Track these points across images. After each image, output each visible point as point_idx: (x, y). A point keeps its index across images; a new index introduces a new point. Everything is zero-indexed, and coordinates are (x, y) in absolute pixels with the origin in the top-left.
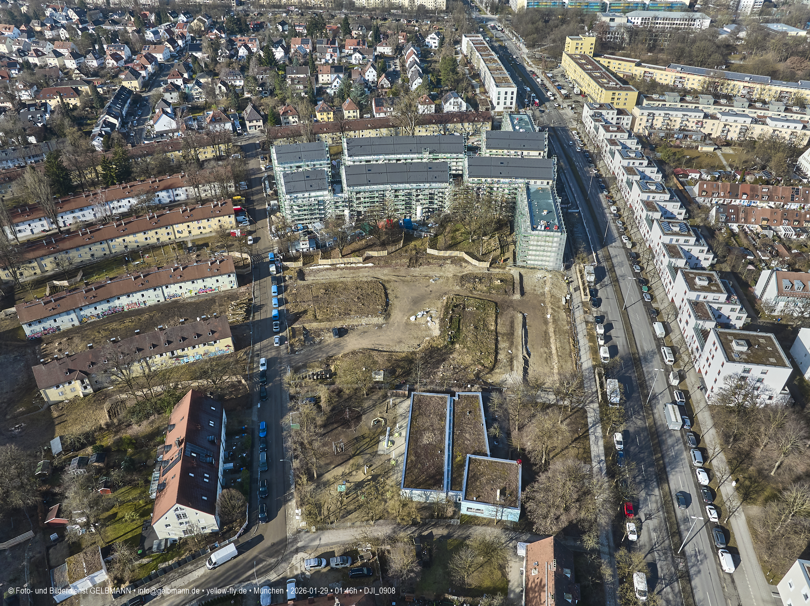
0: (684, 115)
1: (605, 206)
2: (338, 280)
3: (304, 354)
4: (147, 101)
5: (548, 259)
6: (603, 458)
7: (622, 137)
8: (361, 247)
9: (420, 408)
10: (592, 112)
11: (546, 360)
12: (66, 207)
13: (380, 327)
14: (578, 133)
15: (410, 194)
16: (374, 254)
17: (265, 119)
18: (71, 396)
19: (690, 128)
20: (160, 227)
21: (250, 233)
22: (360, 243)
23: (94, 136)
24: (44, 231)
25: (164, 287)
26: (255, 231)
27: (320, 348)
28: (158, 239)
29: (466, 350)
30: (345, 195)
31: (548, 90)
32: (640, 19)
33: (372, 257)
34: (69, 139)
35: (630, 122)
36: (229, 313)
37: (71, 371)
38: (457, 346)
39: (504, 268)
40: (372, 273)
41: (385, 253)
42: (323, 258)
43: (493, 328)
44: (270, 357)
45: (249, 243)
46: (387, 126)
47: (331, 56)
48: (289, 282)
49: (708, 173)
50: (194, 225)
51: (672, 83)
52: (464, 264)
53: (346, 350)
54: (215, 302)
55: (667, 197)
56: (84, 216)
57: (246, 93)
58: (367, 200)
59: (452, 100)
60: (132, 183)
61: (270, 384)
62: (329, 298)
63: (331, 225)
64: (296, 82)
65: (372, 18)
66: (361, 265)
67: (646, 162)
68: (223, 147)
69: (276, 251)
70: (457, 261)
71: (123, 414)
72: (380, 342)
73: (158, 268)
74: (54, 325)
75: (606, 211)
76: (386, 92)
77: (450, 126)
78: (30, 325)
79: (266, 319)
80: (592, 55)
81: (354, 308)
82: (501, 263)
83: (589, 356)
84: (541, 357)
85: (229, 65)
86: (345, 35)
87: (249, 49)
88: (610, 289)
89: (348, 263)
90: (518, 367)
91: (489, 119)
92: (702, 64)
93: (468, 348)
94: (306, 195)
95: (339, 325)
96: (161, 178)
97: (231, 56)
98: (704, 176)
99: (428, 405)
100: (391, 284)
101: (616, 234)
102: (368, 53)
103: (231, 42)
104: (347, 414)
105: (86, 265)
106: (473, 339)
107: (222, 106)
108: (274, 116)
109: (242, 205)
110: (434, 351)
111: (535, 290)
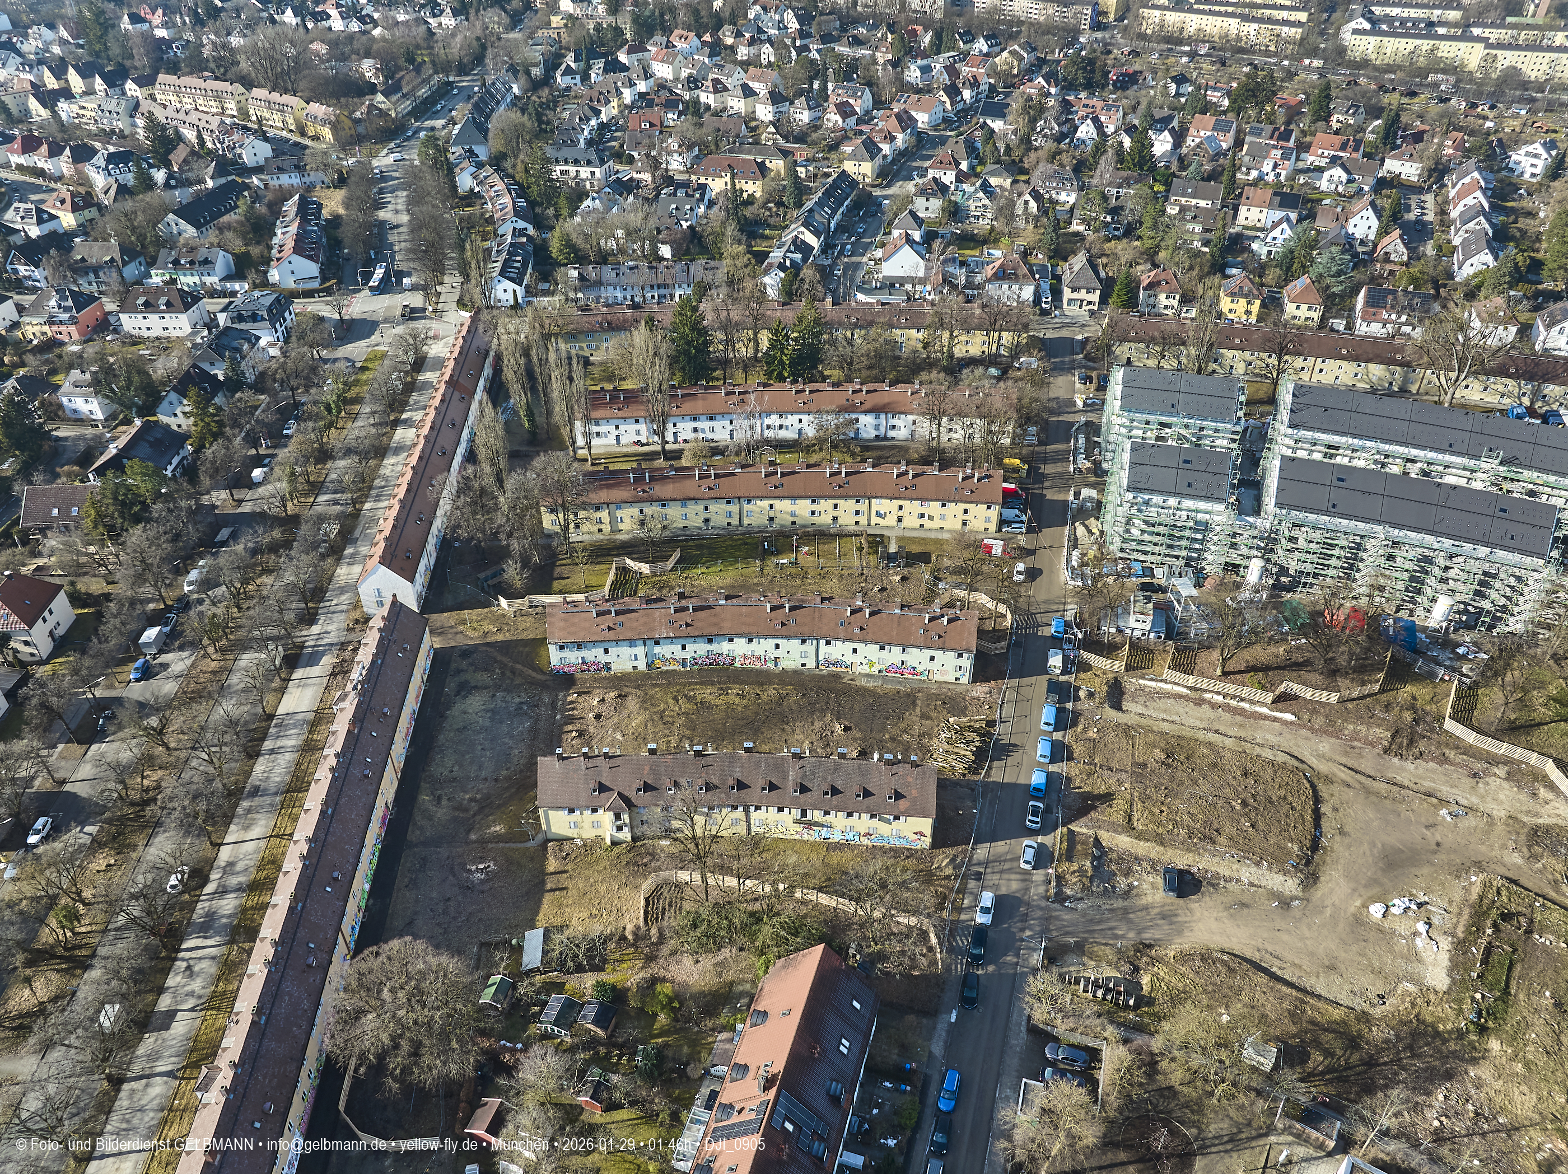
2: (1200, 735)
3: (1084, 914)
4: (880, 205)
8: (1274, 662)
12: (688, 407)
13: (1285, 903)
15: (1428, 560)
16: (1309, 693)
17: (1107, 287)
18: (589, 834)
20: (846, 497)
21: (1023, 554)
22: (1272, 649)
23: (771, 265)
24: (637, 443)
25: (822, 642)
26: (1033, 552)
27: (1126, 911)
28: (835, 519)
29: (1519, 1067)
30: (1263, 523)
33: (1296, 698)
34: (725, 265)
36: (938, 745)
37: (603, 788)
38: (1494, 1045)
40: (1287, 741)
41: (1334, 698)
42: (1177, 666)
44: (1003, 891)
45: (1019, 578)
46: (1388, 361)
47: (1276, 166)
48: (1084, 705)
50: (913, 507)
52: (1543, 792)
53: (1188, 942)
54: (914, 704)
56: (712, 429)
57: (1075, 222)
58: (1314, 547)
60: (816, 386)
61: (991, 968)
62: (1172, 779)
63: (1209, 584)
64: (1189, 215)
65: (1381, 87)
66: (1264, 710)
68: (1007, 337)
69: (1069, 616)
70: (1525, 778)
71: (671, 921)
72: (1279, 951)
73: (823, 599)
74: (603, 659)
76: (1392, 273)
77: (1552, 390)
78: (562, 648)
79: (1015, 786)
81: (1229, 829)
85: (1053, 156)
86: (1314, 122)
87: (1099, 127)
89: (1234, 697)
93: (1527, 1065)
94: (1172, 501)
95: (1182, 860)
96: (871, 386)
97: (1059, 138)
100: (1335, 789)
102: (1363, 171)
103: (1066, 106)
104: (1161, 1140)
105: (690, 538)
106: (1548, 1042)
107: (1021, 243)
108: (1127, 285)
109: (1019, 482)
110: (1425, 1034)
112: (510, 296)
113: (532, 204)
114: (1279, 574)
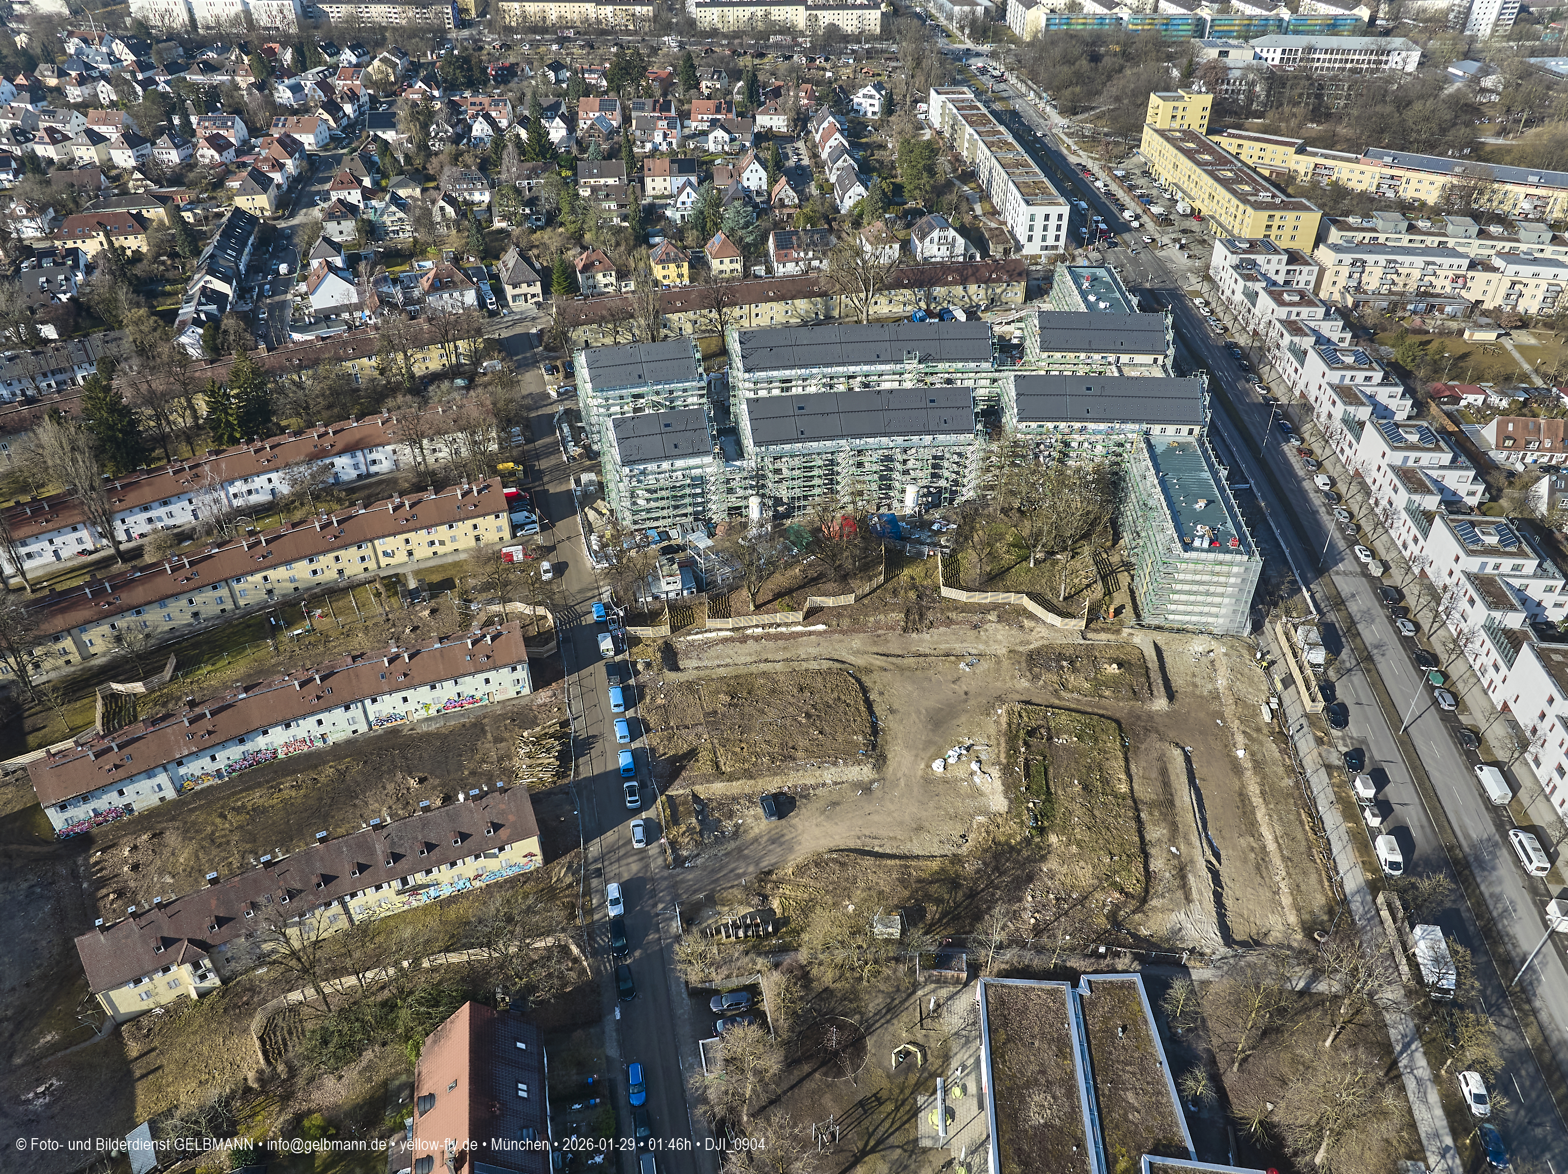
0: (1428, 263)
1: (1301, 473)
2: (753, 668)
3: (704, 868)
4: (289, 238)
5: (1214, 610)
6: (1448, 1141)
7: (1312, 315)
8: (795, 583)
9: (1006, 1022)
10: (1234, 259)
11: (1258, 868)
12: (133, 497)
13: (867, 788)
14: (1207, 304)
15: (889, 459)
16: (829, 602)
17: (545, 277)
18: (167, 997)
19: (1438, 290)
20: (345, 546)
21: (546, 551)
22: (790, 573)
23: (183, 323)
24: (83, 552)
25: (368, 702)
26: (553, 548)
27: (740, 849)
29: (1074, 849)
30: (749, 463)
31: (1123, 208)
32: (1279, 51)
33: (821, 609)
34: (129, 334)
35: (1313, 279)
36: (520, 763)
37: (168, 942)
38: (1053, 839)
39: (1118, 632)
40: (826, 649)
41: (848, 599)
42: (715, 614)
43: (1123, 788)
44: (626, 877)
45: (547, 577)
46: (809, 295)
47: (665, 136)
48: (645, 677)
49: (1503, 394)
50: (419, 538)
51: (1373, 189)
52: (1027, 623)
53: (800, 855)
54: (483, 731)
56: (170, 515)
57: (496, 219)
58: (796, 473)
59: (935, 234)
60: (276, 440)
61: (637, 953)
62: (742, 716)
63: (720, 531)
64: (602, 194)
65: (734, 52)
66: (799, 628)
67: (1378, 376)
68: (462, 345)
69: (606, 598)
70: (1011, 616)
71: (296, 1049)
72: (874, 831)
73: (354, 658)
74: (119, 802)
75: (1307, 485)
76: (789, 216)
77: (939, 291)
79: (606, 774)
80: (1204, 130)
82: (1111, 619)
83: (1353, 860)
84: (1245, 861)
85: (455, 158)
86: (687, 90)
87: (492, 123)
88: (1358, 679)
89: (771, 625)
90: (1201, 894)
91: (1020, 274)
92: (1430, 146)
93: (1079, 845)
94: (666, 465)
95: (772, 785)
96: (337, 426)
97: (456, 139)
98: (1494, 399)
99: (1023, 1012)
100: (875, 676)
101: (1341, 544)
102: (741, 129)
103: (454, 108)
104: (833, 1038)
105: (182, 639)
106: (1087, 819)
107: (449, 249)
108: (564, 272)
109: (518, 483)
110: (1003, 852)
111: (1195, 686)
114: (775, 505)
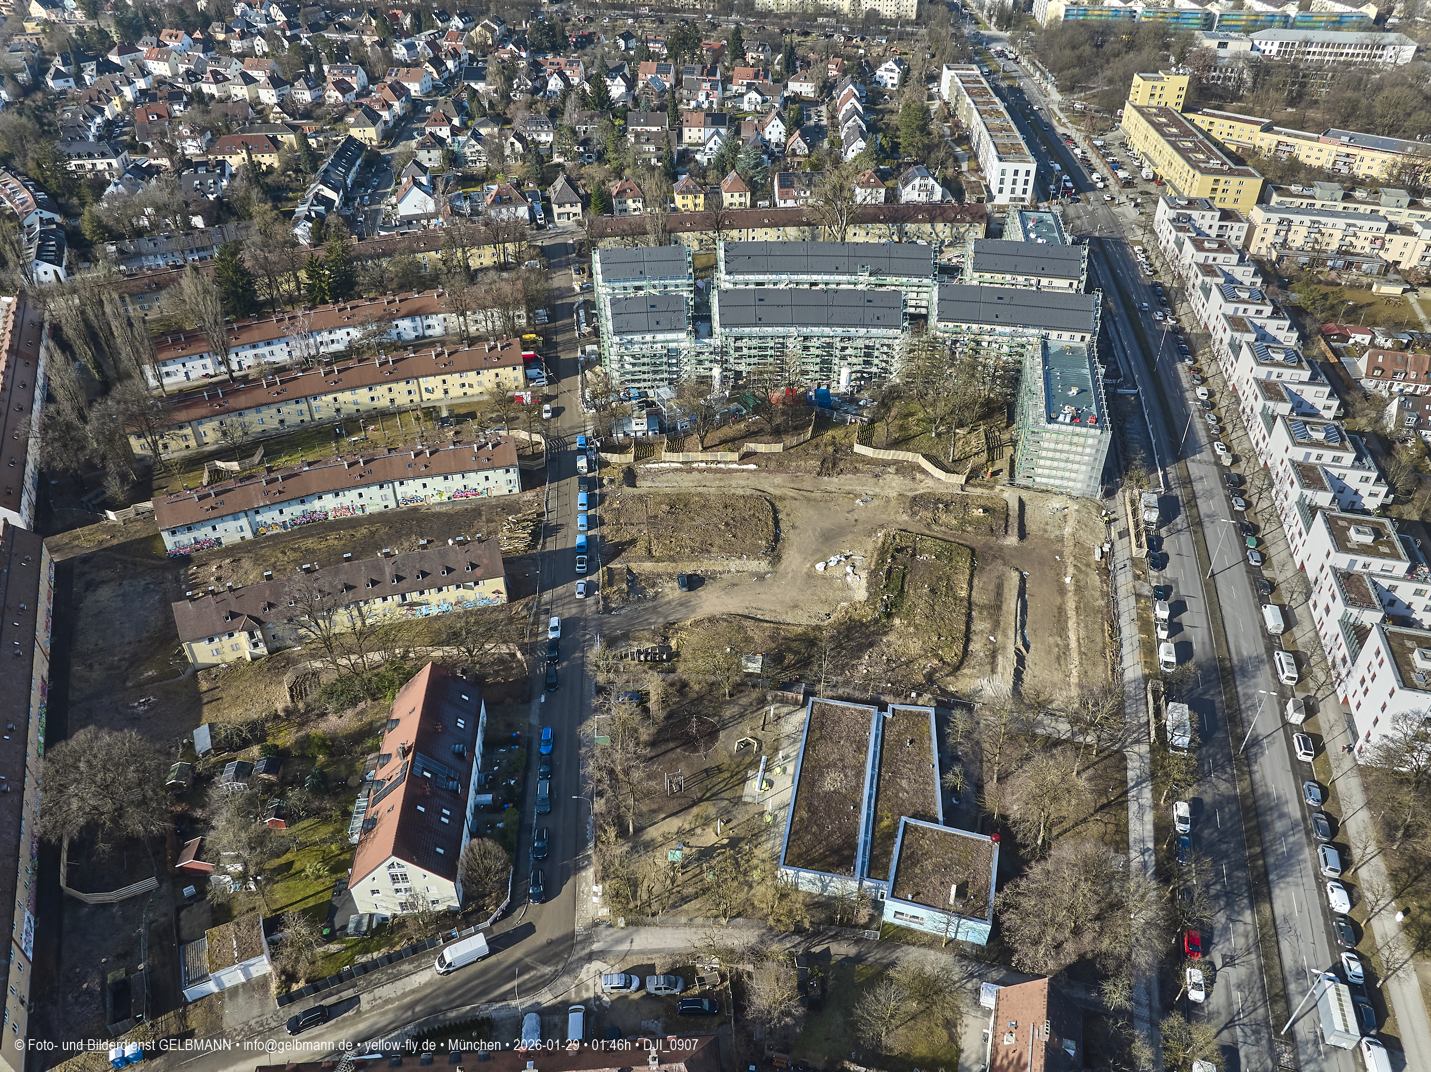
0: (1349, 225)
1: (1186, 384)
2: (693, 490)
3: (626, 616)
4: (388, 162)
5: (1073, 475)
6: (1151, 845)
7: (1228, 261)
8: (738, 434)
9: (822, 726)
10: (1172, 214)
11: (1058, 658)
12: (245, 337)
13: (761, 577)
14: (1145, 251)
15: (830, 345)
16: (761, 448)
17: (586, 202)
18: (231, 657)
19: (1358, 250)
20: (397, 381)
21: (548, 399)
22: (737, 427)
23: (298, 219)
24: (206, 376)
25: (397, 484)
26: (556, 397)
27: (655, 607)
28: (392, 401)
29: (911, 629)
30: (716, 341)
31: (1094, 170)
32: (1277, 43)
33: (755, 453)
34: (256, 223)
35: (1243, 234)
36: (503, 535)
37: (233, 615)
38: (897, 621)
39: (992, 488)
40: (754, 482)
41: (778, 448)
42: (671, 449)
43: (963, 594)
44: (567, 616)
45: (545, 416)
46: (798, 224)
47: (708, 95)
48: (608, 489)
49: (1388, 335)
50: (454, 380)
51: (1330, 166)
52: (919, 476)
53: (700, 614)
54: (480, 515)
55: (1306, 375)
56: (272, 353)
57: (555, 156)
58: (753, 352)
59: (917, 182)
60: (355, 302)
61: (565, 664)
62: (676, 521)
63: (687, 394)
64: (643, 139)
65: (783, 31)
66: (735, 466)
67: (1268, 310)
68: (510, 247)
69: (589, 433)
70: (907, 470)
71: (313, 695)
72: (760, 605)
73: (390, 451)
74: (213, 535)
75: (1188, 395)
76: (799, 163)
77: (910, 227)
78: (174, 533)
79: (565, 550)
80: (1179, 108)
81: (718, 541)
82: (987, 478)
83: (1137, 658)
84: (1049, 652)
85: (530, 106)
86: (733, 60)
87: (565, 79)
88: (1185, 539)
89: (713, 462)
90: (1004, 668)
91: (981, 217)
92: (1392, 130)
93: (916, 627)
94: (649, 337)
95: (689, 568)
96: (403, 296)
97: (535, 91)
98: (1380, 340)
99: (837, 722)
100: (787, 503)
101: (1203, 439)
102: (772, 92)
103: (536, 67)
104: (693, 727)
105: (271, 438)
106: (927, 611)
107: (514, 177)
108: (602, 197)
109: (537, 349)
110: (855, 627)
111: (1045, 531)
112: (51, 277)
113: (53, 196)
114: (736, 380)
